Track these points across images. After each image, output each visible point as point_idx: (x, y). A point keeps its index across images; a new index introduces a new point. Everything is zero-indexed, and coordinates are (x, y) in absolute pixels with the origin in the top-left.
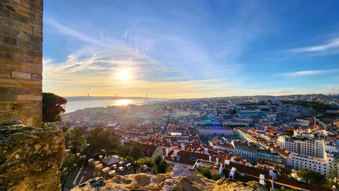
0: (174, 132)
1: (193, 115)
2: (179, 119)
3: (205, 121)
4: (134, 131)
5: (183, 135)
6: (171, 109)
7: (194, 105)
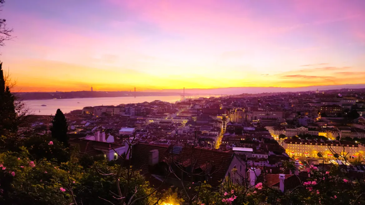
0: (237, 146)
1: (270, 119)
2: (243, 125)
3: (295, 130)
4: (164, 142)
5: (255, 151)
6: (228, 107)
7: (270, 101)
